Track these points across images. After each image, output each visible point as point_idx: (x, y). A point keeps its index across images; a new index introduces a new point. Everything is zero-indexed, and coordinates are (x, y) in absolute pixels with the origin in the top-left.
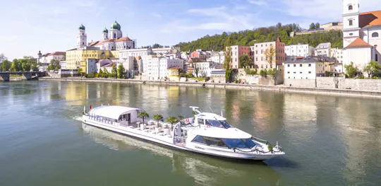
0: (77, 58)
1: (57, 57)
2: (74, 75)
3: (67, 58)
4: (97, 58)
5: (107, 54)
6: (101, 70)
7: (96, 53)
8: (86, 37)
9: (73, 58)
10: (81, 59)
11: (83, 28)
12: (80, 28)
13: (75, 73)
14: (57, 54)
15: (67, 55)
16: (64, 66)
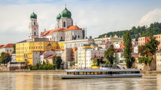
0: (25, 50)
1: (9, 49)
2: (22, 68)
3: (17, 51)
4: (42, 50)
5: (54, 45)
6: (44, 62)
7: (42, 45)
8: (37, 26)
9: (22, 50)
10: (28, 51)
11: (34, 17)
12: (32, 17)
13: (23, 65)
14: (9, 46)
15: (17, 47)
16: (15, 59)
